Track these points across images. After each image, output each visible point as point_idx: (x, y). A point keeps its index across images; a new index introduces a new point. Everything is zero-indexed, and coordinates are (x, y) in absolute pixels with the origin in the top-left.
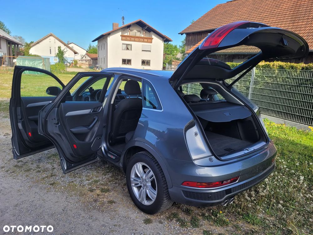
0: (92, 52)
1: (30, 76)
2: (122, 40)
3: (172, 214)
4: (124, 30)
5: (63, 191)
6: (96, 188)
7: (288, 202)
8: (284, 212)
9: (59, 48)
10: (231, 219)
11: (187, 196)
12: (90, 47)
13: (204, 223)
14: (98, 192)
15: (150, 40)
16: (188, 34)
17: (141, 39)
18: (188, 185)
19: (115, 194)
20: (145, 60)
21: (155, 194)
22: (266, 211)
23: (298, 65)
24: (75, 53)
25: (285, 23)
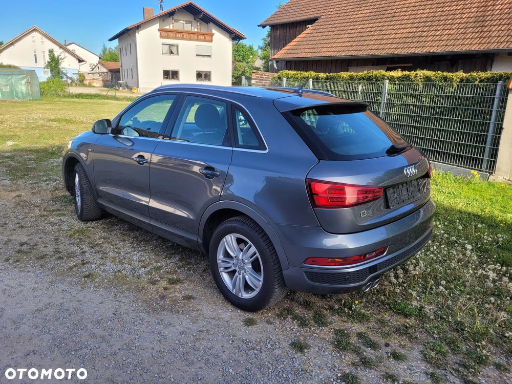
0: (109, 59)
1: (5, 102)
2: (161, 37)
3: (284, 309)
4: (164, 20)
5: (108, 286)
6: (159, 279)
7: (452, 282)
8: (447, 297)
9: (51, 52)
10: (372, 312)
11: (312, 280)
12: (105, 50)
13: (334, 319)
14: (164, 284)
15: (209, 37)
16: (274, 27)
17: (192, 36)
18: (314, 262)
19: (192, 286)
20: (202, 72)
21: (260, 280)
22: (422, 297)
23: (454, 74)
24: (80, 61)
25: (429, 6)
